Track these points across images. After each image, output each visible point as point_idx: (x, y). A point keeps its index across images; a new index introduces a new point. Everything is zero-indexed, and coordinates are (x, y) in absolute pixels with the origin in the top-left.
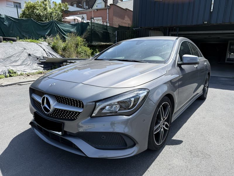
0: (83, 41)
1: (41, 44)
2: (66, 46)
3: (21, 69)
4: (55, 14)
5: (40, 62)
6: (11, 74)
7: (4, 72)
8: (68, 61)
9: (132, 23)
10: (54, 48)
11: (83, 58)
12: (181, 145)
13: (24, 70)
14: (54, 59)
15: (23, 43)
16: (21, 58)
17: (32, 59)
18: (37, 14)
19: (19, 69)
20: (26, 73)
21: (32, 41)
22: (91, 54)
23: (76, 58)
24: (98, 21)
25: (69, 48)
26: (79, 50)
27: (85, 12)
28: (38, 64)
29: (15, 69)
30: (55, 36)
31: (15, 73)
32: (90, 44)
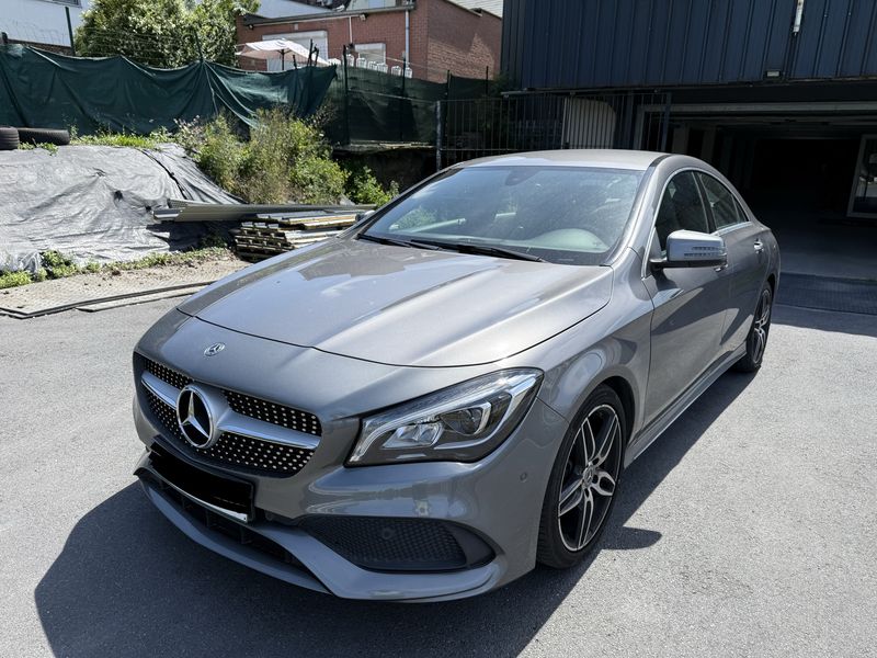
0: (316, 138)
1: (160, 151)
2: (251, 160)
3: (88, 250)
4: (208, 28)
5: (156, 222)
6: (53, 267)
7: (28, 262)
8: (260, 216)
9: (499, 65)
10: (208, 168)
11: (314, 203)
12: (654, 547)
13: (101, 254)
14: (210, 208)
15: (95, 149)
16: (88, 209)
17: (129, 210)
18: (139, 30)
19: (81, 250)
20: (108, 262)
21: (127, 140)
22: (344, 187)
23: (291, 202)
24: (372, 59)
25: (262, 164)
26: (303, 172)
27: (321, 22)
28: (149, 228)
29: (65, 250)
30: (212, 120)
31: (67, 263)
32: (341, 148)
